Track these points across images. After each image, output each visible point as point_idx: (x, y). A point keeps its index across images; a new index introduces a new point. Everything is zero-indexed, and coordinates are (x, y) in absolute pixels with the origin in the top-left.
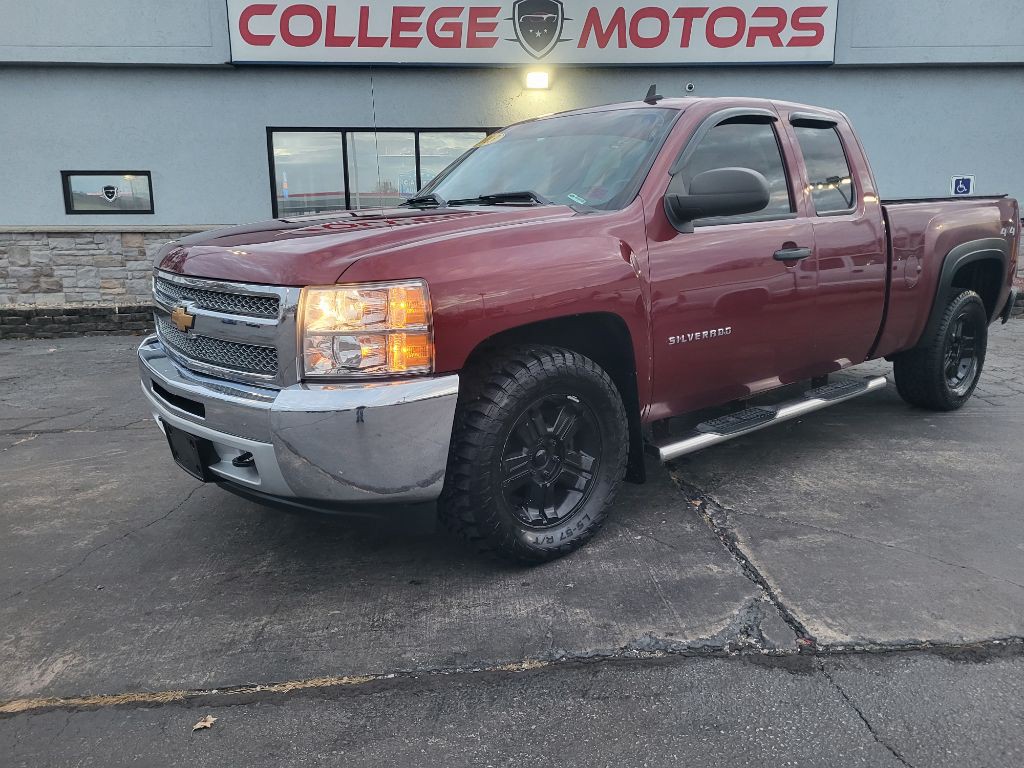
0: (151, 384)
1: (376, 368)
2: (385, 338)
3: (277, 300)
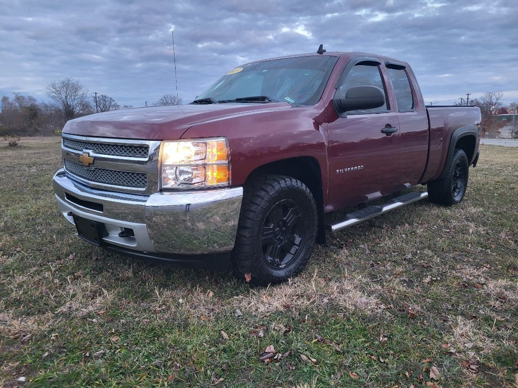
0: (65, 195)
1: (200, 184)
2: (205, 168)
3: (147, 147)
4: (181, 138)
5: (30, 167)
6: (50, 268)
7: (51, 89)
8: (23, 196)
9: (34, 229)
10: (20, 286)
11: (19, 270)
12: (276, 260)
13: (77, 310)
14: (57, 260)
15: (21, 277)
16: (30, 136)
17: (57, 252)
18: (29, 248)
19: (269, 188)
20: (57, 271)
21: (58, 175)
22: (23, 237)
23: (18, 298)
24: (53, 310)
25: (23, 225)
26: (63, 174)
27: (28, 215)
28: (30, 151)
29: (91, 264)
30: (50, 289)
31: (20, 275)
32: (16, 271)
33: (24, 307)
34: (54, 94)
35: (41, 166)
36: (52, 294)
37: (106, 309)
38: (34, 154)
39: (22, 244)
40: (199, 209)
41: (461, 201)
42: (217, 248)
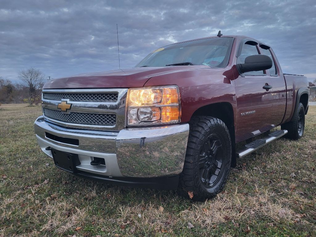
0: (45, 134)
1: (157, 121)
2: (161, 109)
3: (116, 94)
4: (144, 86)
5: (9, 121)
6: (32, 191)
7: (22, 74)
8: (6, 139)
9: (16, 162)
10: (8, 207)
11: (6, 194)
12: (207, 180)
13: (58, 227)
14: (35, 184)
15: (9, 199)
16: (7, 103)
17: (34, 178)
18: (13, 176)
19: (204, 125)
20: (36, 193)
21: (38, 120)
22: (8, 168)
23: (8, 218)
24: (38, 228)
25: (7, 159)
26: (42, 119)
27: (10, 152)
28: (8, 112)
29: (62, 187)
30: (33, 209)
31: (8, 198)
32: (4, 194)
33: (13, 226)
34: (24, 78)
35: (16, 120)
36: (36, 213)
37: (82, 225)
38: (11, 113)
39: (8, 173)
40: (155, 142)
41: (302, 136)
42: (167, 172)
